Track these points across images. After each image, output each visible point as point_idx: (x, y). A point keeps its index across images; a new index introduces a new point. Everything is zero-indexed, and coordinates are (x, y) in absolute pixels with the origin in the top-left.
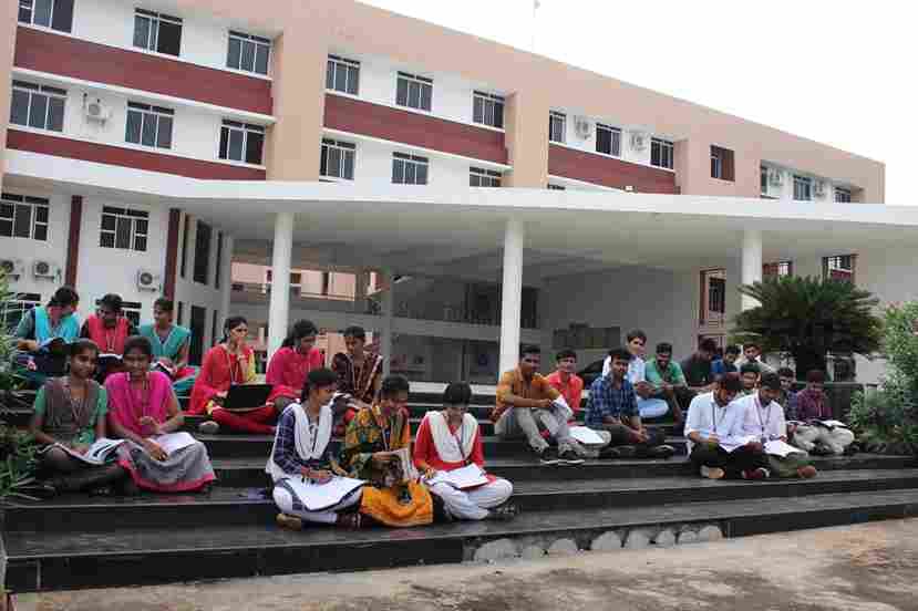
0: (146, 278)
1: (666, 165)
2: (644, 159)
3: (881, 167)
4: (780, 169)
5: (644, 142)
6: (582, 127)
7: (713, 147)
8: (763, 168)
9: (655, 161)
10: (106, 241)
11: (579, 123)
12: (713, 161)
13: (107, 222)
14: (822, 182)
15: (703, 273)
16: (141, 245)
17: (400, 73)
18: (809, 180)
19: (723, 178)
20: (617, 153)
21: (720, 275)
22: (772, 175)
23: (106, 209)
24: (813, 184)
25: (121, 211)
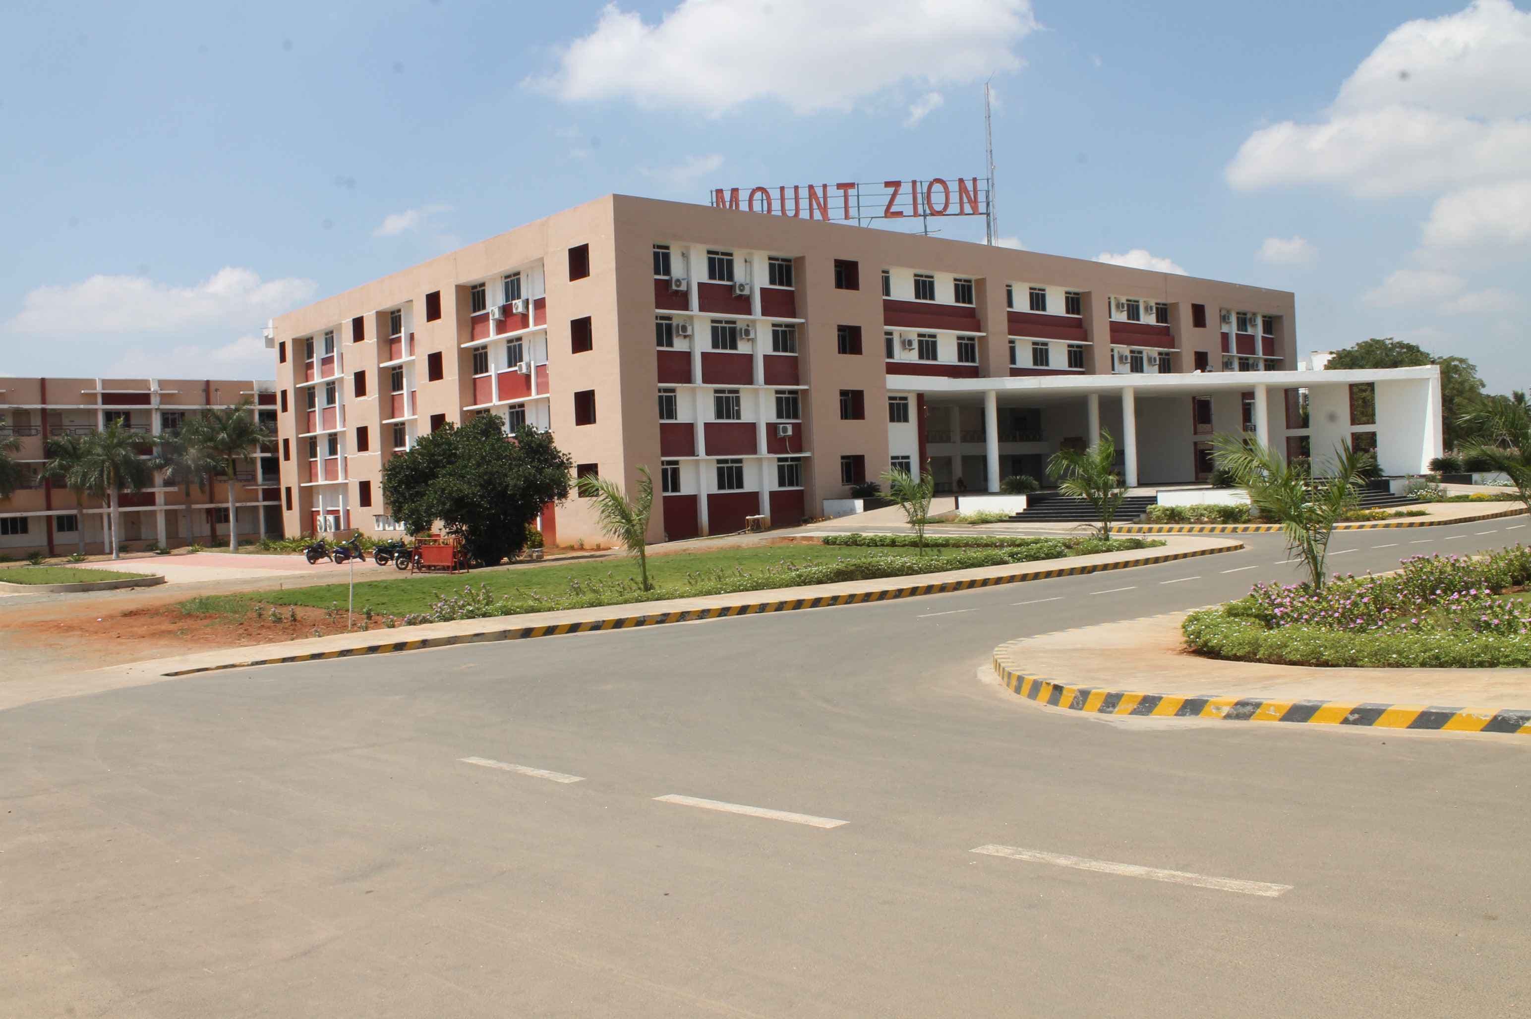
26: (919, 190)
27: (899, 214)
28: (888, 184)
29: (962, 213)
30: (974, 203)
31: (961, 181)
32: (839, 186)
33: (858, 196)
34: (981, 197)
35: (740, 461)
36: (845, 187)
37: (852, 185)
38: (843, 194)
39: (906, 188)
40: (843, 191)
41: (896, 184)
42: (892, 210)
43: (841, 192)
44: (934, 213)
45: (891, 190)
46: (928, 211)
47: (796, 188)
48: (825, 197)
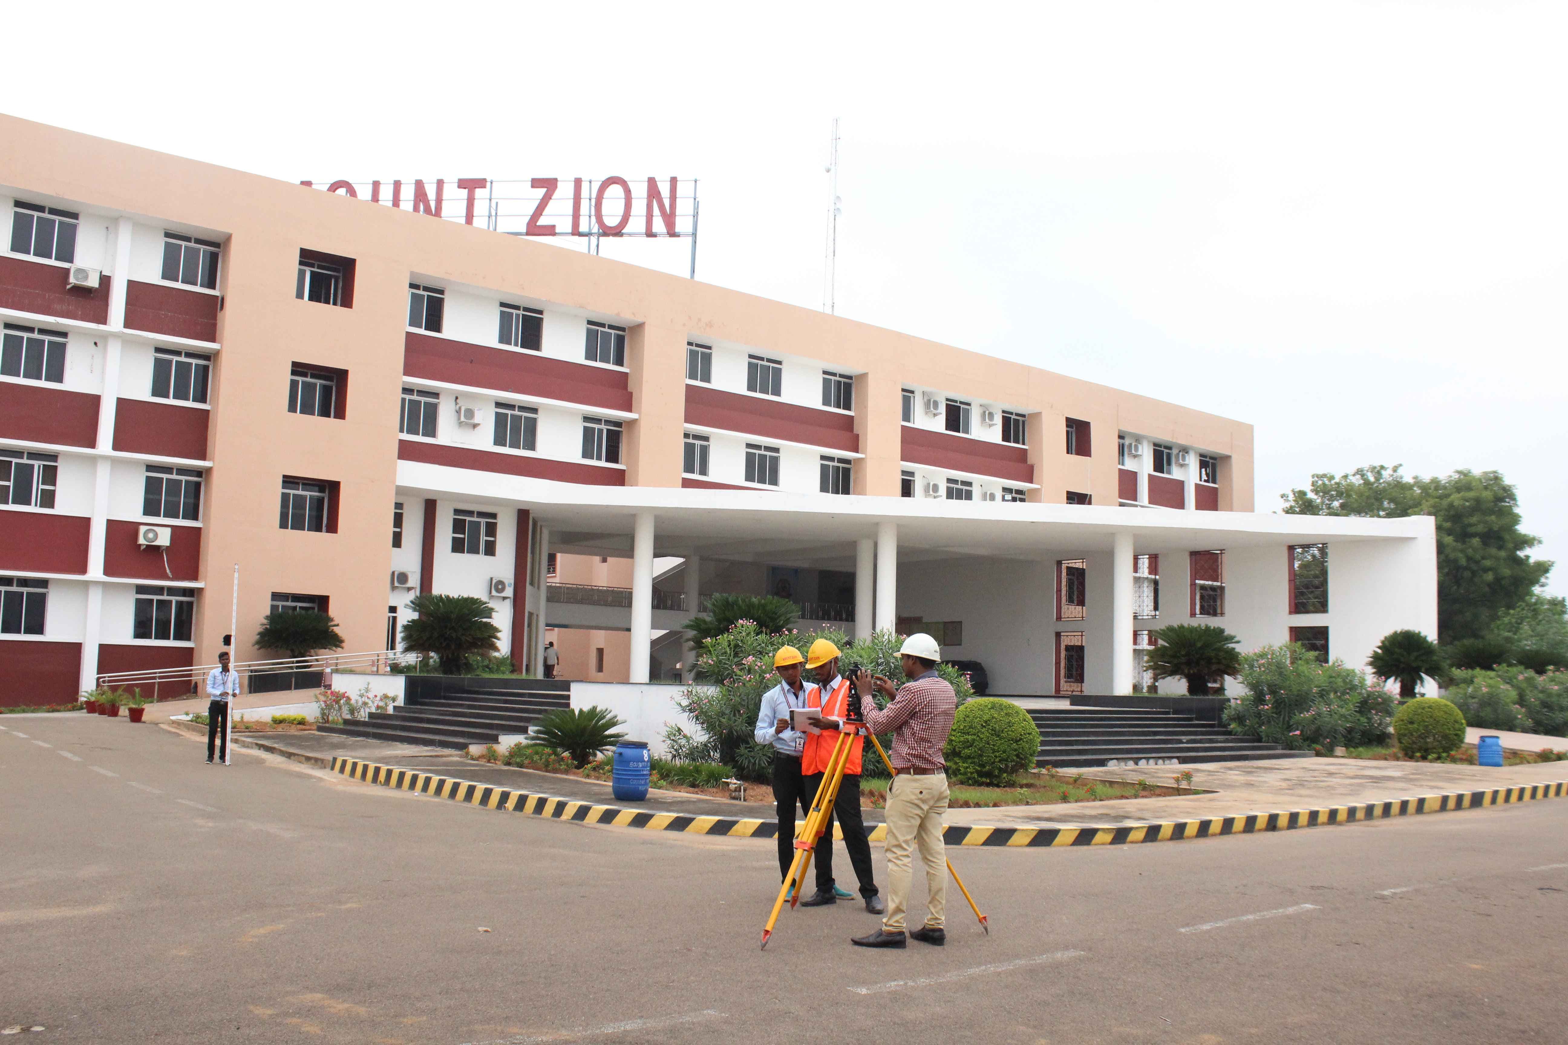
0: (499, 586)
1: (1016, 441)
2: (993, 435)
3: (1251, 428)
4: (1138, 439)
5: (996, 417)
6: (931, 405)
7: (1068, 419)
8: (1121, 437)
9: (1006, 437)
10: (458, 547)
11: (929, 401)
12: (1068, 432)
13: (458, 526)
14: (1185, 450)
15: (1059, 563)
16: (490, 550)
17: (751, 356)
18: (1170, 448)
19: (1078, 453)
20: (966, 431)
21: (1078, 564)
22: (1130, 445)
23: (457, 512)
24: (1174, 452)
25: (470, 513)
26: (585, 193)
27: (550, 231)
28: (536, 183)
29: (650, 234)
30: (670, 219)
31: (652, 182)
32: (463, 184)
33: (490, 200)
34: (683, 208)
35: (44, 583)
36: (471, 185)
37: (481, 183)
38: (466, 196)
39: (565, 191)
40: (466, 191)
41: (549, 185)
42: (539, 223)
43: (464, 193)
44: (607, 232)
45: (541, 192)
46: (595, 229)
47: (397, 185)
48: (439, 200)
